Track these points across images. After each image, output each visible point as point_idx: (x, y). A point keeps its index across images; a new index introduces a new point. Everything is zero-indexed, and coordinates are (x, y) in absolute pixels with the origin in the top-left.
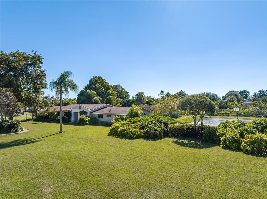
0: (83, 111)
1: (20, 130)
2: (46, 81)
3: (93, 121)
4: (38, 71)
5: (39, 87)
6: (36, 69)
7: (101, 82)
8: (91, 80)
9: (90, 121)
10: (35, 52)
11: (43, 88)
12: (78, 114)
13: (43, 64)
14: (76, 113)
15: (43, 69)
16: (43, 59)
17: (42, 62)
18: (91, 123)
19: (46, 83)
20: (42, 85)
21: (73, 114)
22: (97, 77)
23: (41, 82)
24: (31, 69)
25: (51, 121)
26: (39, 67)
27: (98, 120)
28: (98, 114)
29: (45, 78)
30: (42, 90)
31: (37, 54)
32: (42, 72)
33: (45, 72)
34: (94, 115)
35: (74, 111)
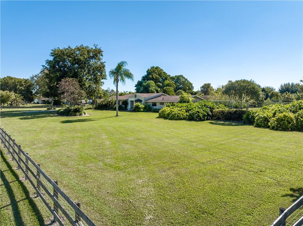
0: (138, 99)
1: (83, 114)
2: (105, 72)
3: (147, 108)
4: (99, 63)
5: (99, 78)
6: (96, 61)
7: (158, 72)
8: (149, 70)
9: (145, 108)
10: (96, 45)
11: (102, 79)
12: (134, 102)
13: (103, 56)
14: (132, 102)
15: (103, 61)
16: (103, 52)
17: (102, 55)
18: (145, 110)
19: (105, 74)
20: (102, 76)
21: (129, 102)
22: (155, 67)
23: (101, 73)
24: (92, 62)
25: (109, 109)
26: (99, 59)
27: (152, 108)
28: (152, 103)
29: (105, 70)
30: (102, 81)
31: (98, 47)
32: (102, 63)
33: (105, 64)
34: (148, 103)
35: (130, 99)
